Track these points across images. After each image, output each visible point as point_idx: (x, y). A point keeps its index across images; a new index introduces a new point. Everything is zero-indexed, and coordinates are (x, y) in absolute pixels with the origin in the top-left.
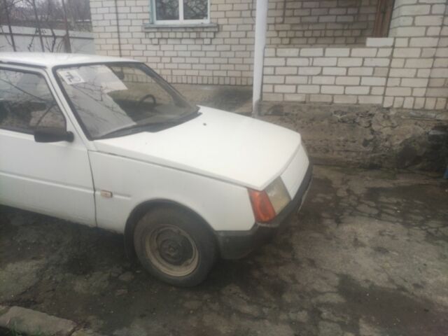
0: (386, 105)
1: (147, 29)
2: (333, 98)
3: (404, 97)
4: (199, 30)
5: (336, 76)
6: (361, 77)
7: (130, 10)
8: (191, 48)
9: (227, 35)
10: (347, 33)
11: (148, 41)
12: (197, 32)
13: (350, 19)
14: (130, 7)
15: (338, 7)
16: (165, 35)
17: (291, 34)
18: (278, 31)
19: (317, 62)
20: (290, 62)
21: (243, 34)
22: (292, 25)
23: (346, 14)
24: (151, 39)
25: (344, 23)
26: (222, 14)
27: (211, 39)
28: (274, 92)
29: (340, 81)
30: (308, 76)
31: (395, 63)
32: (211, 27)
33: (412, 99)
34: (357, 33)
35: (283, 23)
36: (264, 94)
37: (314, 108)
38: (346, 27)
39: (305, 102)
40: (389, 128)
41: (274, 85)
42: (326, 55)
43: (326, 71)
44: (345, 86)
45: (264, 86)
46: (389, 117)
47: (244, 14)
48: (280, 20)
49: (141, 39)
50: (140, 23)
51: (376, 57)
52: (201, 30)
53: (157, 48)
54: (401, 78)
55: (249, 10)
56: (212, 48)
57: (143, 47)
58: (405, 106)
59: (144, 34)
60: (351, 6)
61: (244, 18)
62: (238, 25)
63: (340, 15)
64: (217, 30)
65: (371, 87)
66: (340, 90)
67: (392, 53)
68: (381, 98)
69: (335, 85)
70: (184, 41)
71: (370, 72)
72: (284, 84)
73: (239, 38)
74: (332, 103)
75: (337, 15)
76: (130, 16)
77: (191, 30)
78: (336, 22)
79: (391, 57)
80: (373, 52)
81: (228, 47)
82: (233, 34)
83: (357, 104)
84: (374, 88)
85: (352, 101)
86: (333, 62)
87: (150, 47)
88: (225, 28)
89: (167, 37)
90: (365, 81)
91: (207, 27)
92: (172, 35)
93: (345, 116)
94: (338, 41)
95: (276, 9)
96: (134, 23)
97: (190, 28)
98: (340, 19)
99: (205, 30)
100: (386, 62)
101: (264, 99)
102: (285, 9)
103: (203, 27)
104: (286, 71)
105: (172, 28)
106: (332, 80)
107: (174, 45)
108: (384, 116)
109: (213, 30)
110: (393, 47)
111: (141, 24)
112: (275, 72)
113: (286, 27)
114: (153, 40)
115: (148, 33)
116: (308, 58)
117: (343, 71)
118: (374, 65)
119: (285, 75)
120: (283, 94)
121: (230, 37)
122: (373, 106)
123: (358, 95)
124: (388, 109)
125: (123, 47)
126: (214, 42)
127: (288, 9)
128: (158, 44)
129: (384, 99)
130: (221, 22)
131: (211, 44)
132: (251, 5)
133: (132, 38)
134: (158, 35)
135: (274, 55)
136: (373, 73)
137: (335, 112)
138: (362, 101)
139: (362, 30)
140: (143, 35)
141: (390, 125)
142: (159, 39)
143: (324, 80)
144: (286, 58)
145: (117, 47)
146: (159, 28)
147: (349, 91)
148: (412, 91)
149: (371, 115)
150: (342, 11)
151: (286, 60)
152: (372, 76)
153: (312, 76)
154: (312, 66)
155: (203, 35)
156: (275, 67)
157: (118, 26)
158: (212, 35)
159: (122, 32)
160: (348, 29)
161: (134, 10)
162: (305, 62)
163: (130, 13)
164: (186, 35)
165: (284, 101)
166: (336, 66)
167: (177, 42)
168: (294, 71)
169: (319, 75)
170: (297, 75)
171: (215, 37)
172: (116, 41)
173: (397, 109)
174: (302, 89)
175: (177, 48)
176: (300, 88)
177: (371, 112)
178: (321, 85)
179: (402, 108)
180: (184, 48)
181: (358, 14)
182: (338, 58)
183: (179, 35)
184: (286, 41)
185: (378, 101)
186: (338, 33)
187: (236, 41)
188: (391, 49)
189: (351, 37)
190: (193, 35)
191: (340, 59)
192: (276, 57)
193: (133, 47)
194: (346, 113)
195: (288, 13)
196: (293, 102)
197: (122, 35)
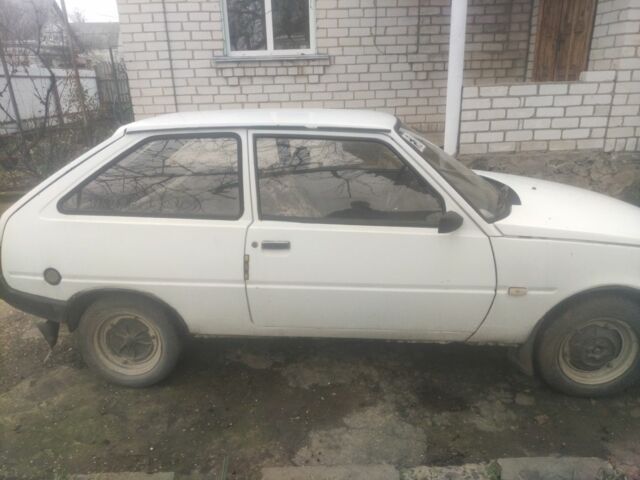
0: (607, 149)
1: (220, 64)
2: (548, 145)
3: (626, 138)
4: (301, 64)
5: (552, 118)
6: (580, 117)
7: (191, 35)
8: (289, 88)
9: (342, 69)
10: (497, 65)
11: (222, 81)
12: (298, 67)
13: (498, 47)
14: (191, 32)
15: (484, 32)
16: (250, 72)
17: (429, 67)
18: (411, 64)
19: (530, 102)
20: (497, 103)
21: (364, 68)
22: (430, 55)
23: (494, 42)
24: (227, 78)
25: (492, 53)
26: (334, 42)
27: (320, 75)
28: (475, 143)
29: (556, 123)
30: (519, 119)
31: (618, 100)
32: (319, 59)
33: (635, 139)
34: (508, 64)
35: (417, 53)
36: (461, 146)
37: (527, 158)
38: (496, 57)
39: (514, 152)
40: (609, 176)
41: (476, 133)
42: (541, 93)
43: (541, 112)
44: (562, 129)
45: (462, 136)
46: (610, 163)
47: (365, 41)
48: (413, 49)
49: (209, 78)
50: (209, 55)
51: (596, 94)
52: (306, 63)
53: (236, 90)
54: (623, 116)
55: (371, 35)
56: (321, 88)
57: (214, 90)
58: (627, 149)
59: (214, 70)
60: (499, 32)
61: (364, 46)
62: (356, 56)
63: (486, 42)
64: (327, 63)
65: (591, 129)
66: (556, 135)
67: (614, 88)
68: (602, 141)
69: (551, 128)
70: (278, 80)
71: (589, 111)
72: (489, 131)
73: (359, 74)
74: (548, 150)
75: (483, 43)
76: (190, 45)
77: (291, 64)
78: (482, 51)
79: (613, 94)
80: (593, 88)
81: (343, 86)
82: (351, 69)
83: (576, 150)
84: (594, 130)
85: (570, 146)
86: (548, 101)
87: (224, 90)
88: (339, 60)
89: (253, 74)
90: (585, 122)
91: (314, 60)
92: (261, 71)
93: (562, 165)
94: (486, 74)
95: (407, 35)
96: (197, 55)
97: (288, 61)
98: (487, 47)
99: (312, 63)
100: (607, 99)
101: (461, 152)
102: (418, 34)
103: (308, 60)
104: (491, 114)
105: (260, 62)
106: (546, 123)
107: (263, 85)
108: (604, 163)
109: (322, 63)
110: (615, 81)
111: (210, 57)
112: (477, 116)
113: (423, 58)
114: (230, 79)
115: (222, 69)
116: (519, 97)
117: (559, 112)
118: (594, 103)
119: (490, 120)
120: (488, 143)
121: (346, 73)
122: (594, 151)
123: (576, 139)
124: (609, 153)
125: (179, 91)
126: (324, 79)
127: (423, 35)
128: (239, 85)
129: (605, 142)
130: (332, 52)
131: (319, 83)
132: (373, 29)
133: (195, 77)
134: (239, 72)
135: (476, 95)
136: (594, 112)
137: (551, 162)
138: (581, 146)
139: (514, 60)
140: (213, 73)
141: (610, 171)
142: (239, 77)
143: (537, 124)
144: (492, 98)
145: (170, 91)
146: (239, 62)
147: (567, 134)
148: (635, 130)
149: (591, 162)
150: (489, 38)
151: (492, 100)
152: (592, 116)
153: (523, 119)
154: (524, 107)
155: (308, 70)
156: (477, 110)
157: (171, 60)
158: (321, 70)
159: (176, 69)
160: (498, 60)
161: (196, 36)
162: (516, 102)
163: (191, 40)
164: (281, 71)
165: (488, 153)
166: (552, 106)
167: (269, 81)
168: (501, 113)
169: (531, 118)
170: (505, 119)
171: (324, 74)
172: (169, 83)
173: (619, 152)
174: (510, 136)
175: (268, 89)
176: (509, 134)
177: (591, 158)
178: (533, 130)
179: (624, 151)
180: (279, 89)
181: (508, 40)
182: (554, 96)
183: (271, 71)
184: (422, 76)
185: (598, 144)
186: (486, 65)
187: (355, 78)
188: (613, 84)
189: (502, 69)
190: (293, 71)
191: (556, 98)
192: (480, 97)
193: (196, 90)
194: (562, 162)
195: (423, 40)
196: (499, 153)
197: (177, 74)
